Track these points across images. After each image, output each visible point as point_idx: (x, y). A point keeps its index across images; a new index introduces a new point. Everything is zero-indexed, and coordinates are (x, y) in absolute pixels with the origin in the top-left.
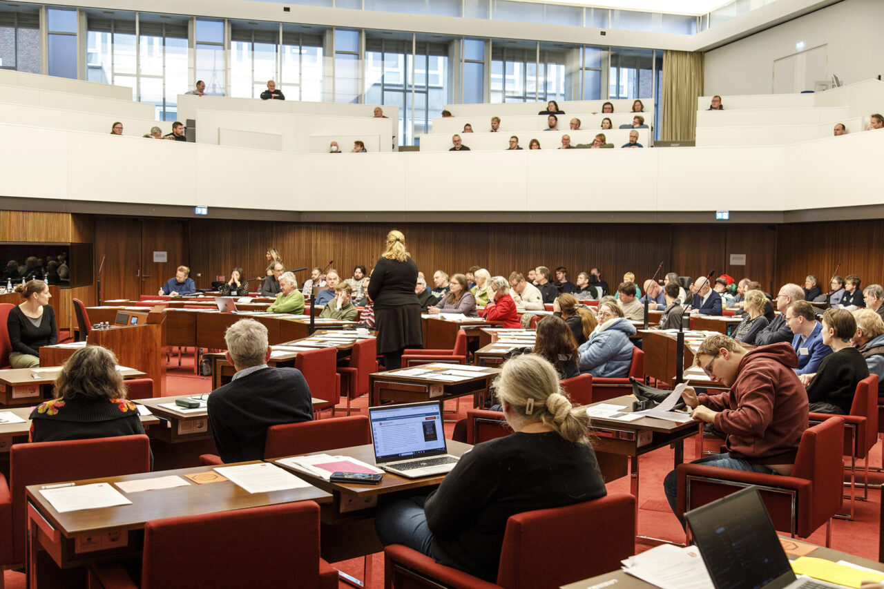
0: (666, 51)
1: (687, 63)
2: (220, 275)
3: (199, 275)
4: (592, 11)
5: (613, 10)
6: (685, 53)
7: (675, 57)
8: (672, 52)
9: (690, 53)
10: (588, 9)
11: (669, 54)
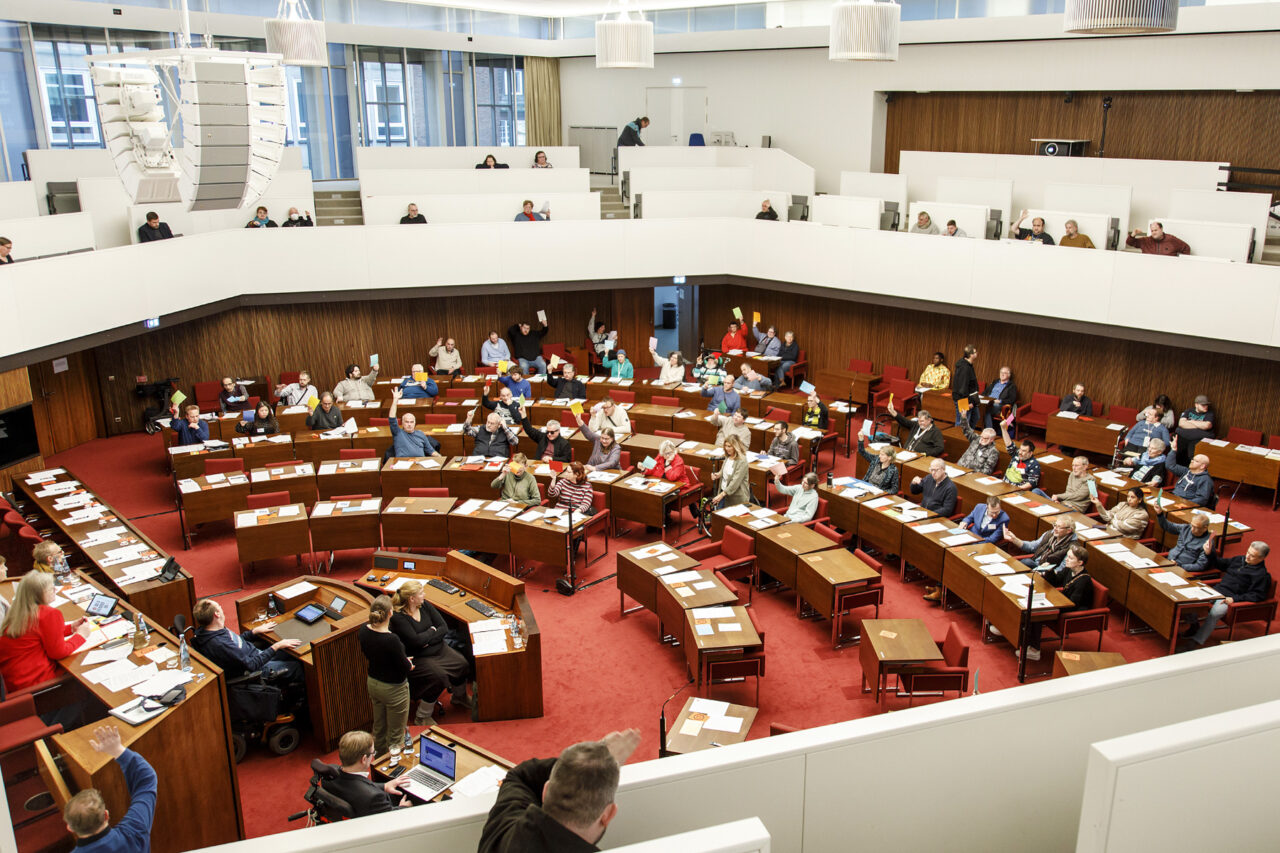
0: (527, 57)
1: (545, 68)
2: (141, 375)
3: (112, 377)
4: (454, 12)
5: (473, 11)
6: (543, 58)
7: (534, 63)
8: (532, 57)
9: (548, 59)
10: (451, 9)
11: (529, 60)
